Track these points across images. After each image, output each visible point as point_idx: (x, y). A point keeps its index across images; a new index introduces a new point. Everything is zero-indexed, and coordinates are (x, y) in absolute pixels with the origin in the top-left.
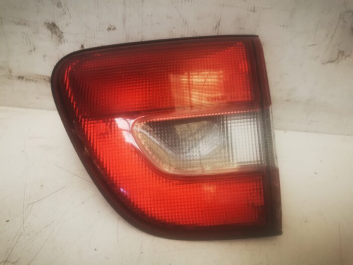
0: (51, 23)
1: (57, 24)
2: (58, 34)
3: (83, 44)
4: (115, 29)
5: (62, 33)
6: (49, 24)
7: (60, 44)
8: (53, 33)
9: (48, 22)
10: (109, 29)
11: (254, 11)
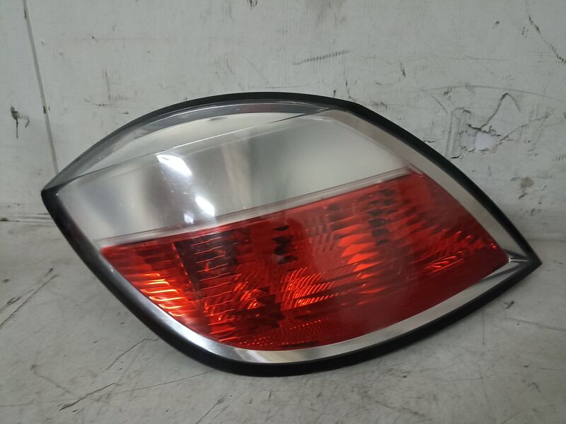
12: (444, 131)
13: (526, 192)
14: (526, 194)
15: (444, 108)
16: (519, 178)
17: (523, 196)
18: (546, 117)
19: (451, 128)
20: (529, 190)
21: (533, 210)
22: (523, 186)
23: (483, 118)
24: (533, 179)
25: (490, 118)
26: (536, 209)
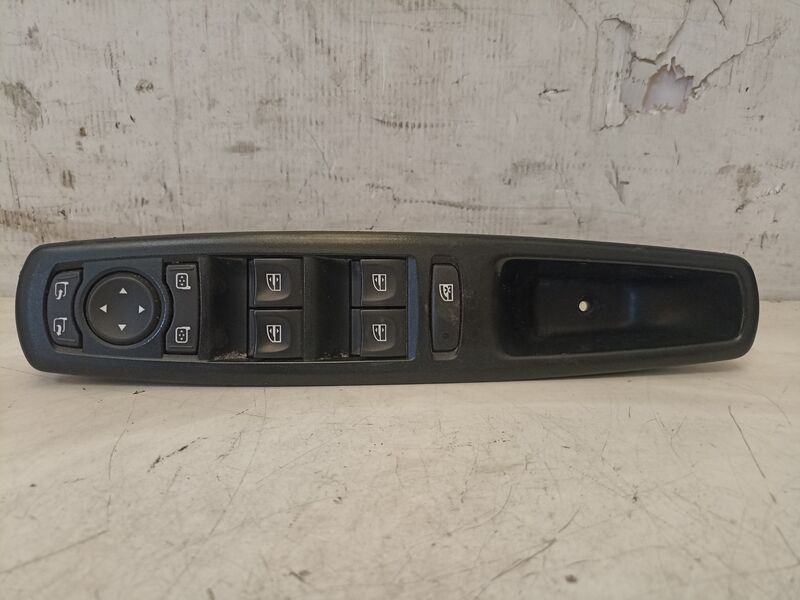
0: (14, 84)
1: (28, 85)
2: (29, 107)
3: (83, 125)
4: (152, 86)
5: (39, 103)
6: (10, 85)
7: (33, 129)
8: (16, 104)
9: (8, 82)
10: (140, 88)
11: (429, 30)
12: (584, 68)
13: (748, 196)
14: (750, 201)
15: (580, 17)
16: (734, 166)
17: (742, 207)
18: (775, 37)
19: (596, 61)
20: (754, 193)
21: (763, 237)
22: (741, 184)
23: (658, 38)
24: (758, 169)
25: (672, 39)
26: (769, 233)
